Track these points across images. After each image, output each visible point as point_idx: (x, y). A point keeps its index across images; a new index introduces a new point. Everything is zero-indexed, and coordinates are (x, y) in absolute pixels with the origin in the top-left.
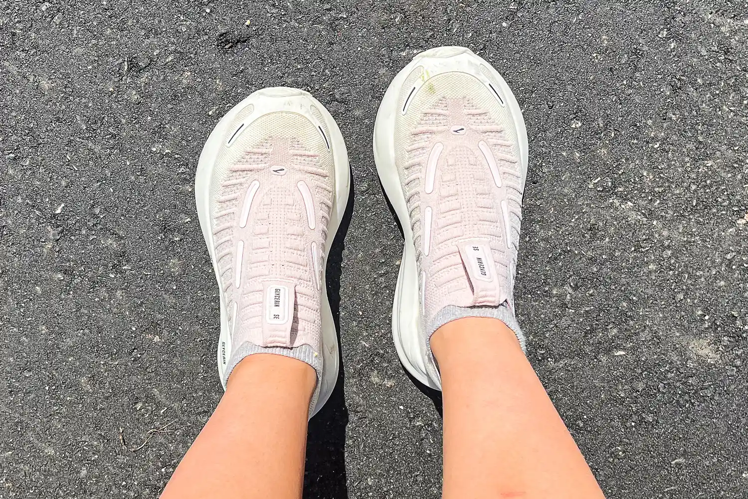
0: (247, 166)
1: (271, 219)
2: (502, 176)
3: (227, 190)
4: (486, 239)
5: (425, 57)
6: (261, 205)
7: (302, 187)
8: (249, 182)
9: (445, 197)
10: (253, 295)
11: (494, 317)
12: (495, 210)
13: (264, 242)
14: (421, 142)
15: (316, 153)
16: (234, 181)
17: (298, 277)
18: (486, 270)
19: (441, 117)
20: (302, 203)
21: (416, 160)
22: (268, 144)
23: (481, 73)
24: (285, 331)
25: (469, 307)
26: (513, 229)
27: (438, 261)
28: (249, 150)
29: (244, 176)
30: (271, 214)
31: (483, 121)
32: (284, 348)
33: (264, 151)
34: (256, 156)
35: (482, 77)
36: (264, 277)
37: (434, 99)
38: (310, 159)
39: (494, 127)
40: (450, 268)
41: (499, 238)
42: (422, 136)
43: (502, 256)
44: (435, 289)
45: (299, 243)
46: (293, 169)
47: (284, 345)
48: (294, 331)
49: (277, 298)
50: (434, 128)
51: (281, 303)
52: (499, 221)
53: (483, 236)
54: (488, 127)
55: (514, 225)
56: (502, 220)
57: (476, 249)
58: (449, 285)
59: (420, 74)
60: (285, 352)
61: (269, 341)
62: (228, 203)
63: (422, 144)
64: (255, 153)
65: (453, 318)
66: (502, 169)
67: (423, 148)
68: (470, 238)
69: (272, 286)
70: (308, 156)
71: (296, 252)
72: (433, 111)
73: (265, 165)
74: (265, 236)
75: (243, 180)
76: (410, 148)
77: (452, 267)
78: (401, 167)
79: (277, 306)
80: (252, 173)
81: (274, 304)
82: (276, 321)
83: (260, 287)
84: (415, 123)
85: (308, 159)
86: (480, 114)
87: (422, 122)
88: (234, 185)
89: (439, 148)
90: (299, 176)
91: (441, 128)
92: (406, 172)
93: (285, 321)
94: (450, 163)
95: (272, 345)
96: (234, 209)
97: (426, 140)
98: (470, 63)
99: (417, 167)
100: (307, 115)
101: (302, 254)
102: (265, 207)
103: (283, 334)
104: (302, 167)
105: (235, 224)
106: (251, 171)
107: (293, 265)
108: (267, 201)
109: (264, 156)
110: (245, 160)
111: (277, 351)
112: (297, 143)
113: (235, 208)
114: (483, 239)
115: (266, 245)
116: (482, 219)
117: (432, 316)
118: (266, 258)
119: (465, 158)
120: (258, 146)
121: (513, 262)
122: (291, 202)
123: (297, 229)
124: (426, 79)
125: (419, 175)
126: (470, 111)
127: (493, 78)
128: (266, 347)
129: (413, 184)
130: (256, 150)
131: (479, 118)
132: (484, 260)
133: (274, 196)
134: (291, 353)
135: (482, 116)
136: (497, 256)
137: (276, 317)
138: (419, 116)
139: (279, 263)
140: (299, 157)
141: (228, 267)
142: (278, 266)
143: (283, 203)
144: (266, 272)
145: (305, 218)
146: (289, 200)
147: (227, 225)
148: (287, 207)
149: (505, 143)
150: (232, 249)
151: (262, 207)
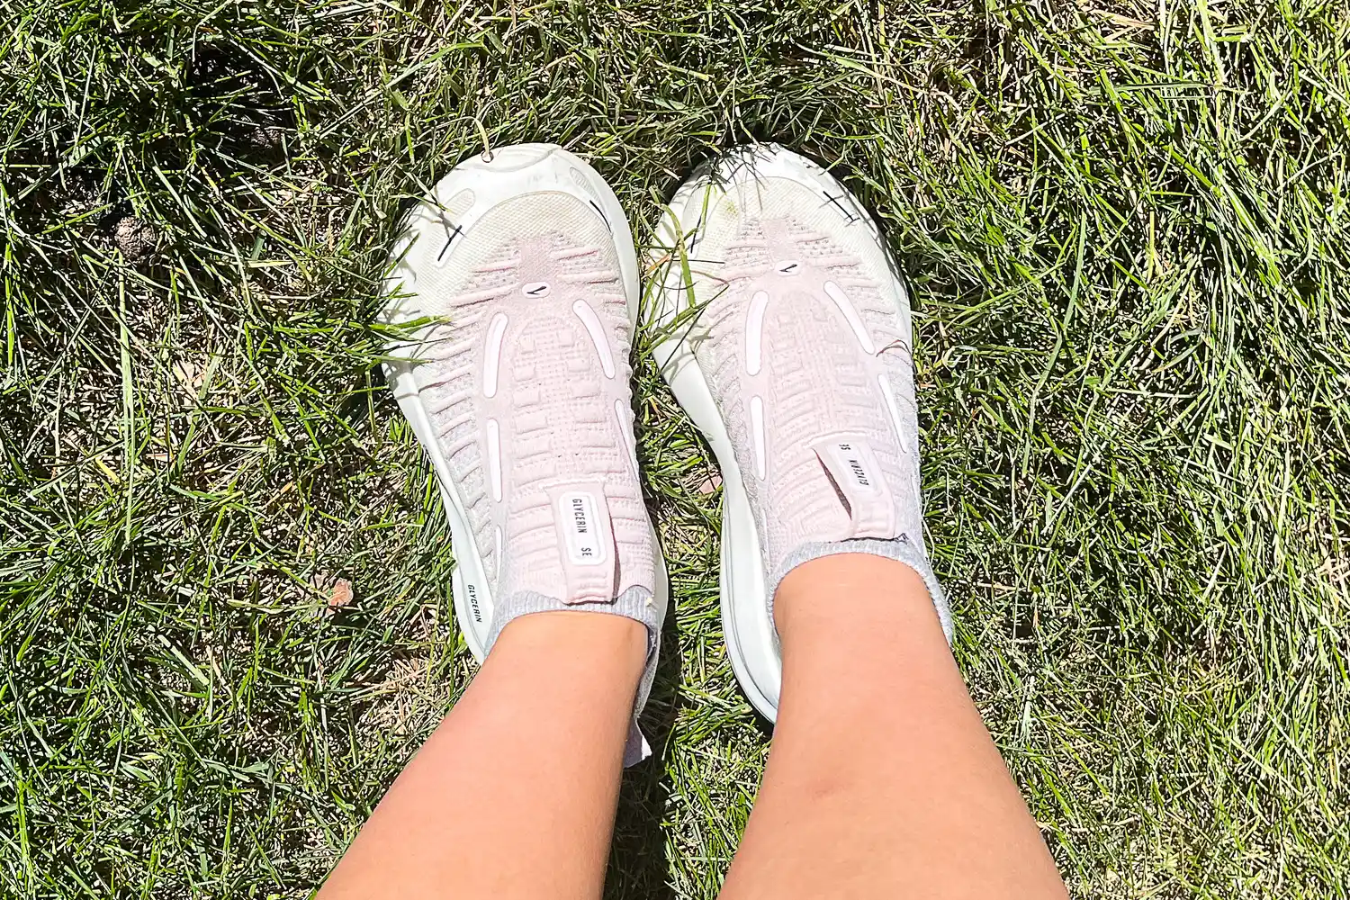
0: (483, 294)
1: (540, 376)
2: (872, 336)
4: (859, 434)
6: (518, 352)
7: (581, 309)
8: (487, 319)
9: (780, 376)
10: (531, 512)
13: (536, 418)
14: (732, 293)
15: (595, 247)
16: (461, 321)
17: (605, 469)
18: (867, 476)
20: (587, 338)
22: (512, 253)
24: (605, 576)
26: (906, 423)
28: (479, 268)
29: (477, 310)
30: (539, 366)
31: (823, 251)
32: (601, 603)
33: (506, 264)
34: (493, 276)
35: (810, 182)
36: (548, 479)
37: (739, 224)
38: (586, 259)
39: (844, 259)
40: (803, 486)
41: (883, 432)
42: (731, 285)
43: (894, 463)
45: (596, 409)
46: (562, 282)
47: (602, 599)
49: (580, 515)
50: (747, 270)
51: (589, 526)
52: (879, 406)
54: (833, 260)
55: (906, 417)
56: (884, 403)
57: (846, 448)
61: (576, 594)
62: (455, 358)
63: (732, 298)
64: (490, 272)
66: (872, 325)
67: (736, 304)
68: (834, 432)
69: (564, 497)
70: (583, 255)
71: (593, 426)
73: (512, 286)
74: (534, 408)
75: (475, 318)
77: (807, 485)
79: (582, 531)
80: (490, 302)
81: (576, 530)
82: (587, 560)
83: (544, 498)
85: (582, 260)
86: (817, 241)
88: (461, 328)
90: (574, 292)
91: (758, 269)
93: (603, 557)
94: (783, 322)
95: (582, 600)
96: (468, 367)
97: (738, 289)
100: (568, 190)
101: (604, 426)
102: (526, 356)
103: (600, 581)
104: (576, 277)
105: (475, 393)
106: (488, 300)
107: (594, 450)
108: (528, 345)
109: (508, 272)
110: (475, 285)
112: (559, 239)
113: (470, 365)
115: (542, 423)
118: (544, 446)
120: (493, 258)
122: (568, 341)
123: (587, 385)
125: (735, 349)
126: (800, 238)
128: (573, 604)
130: (491, 266)
131: (816, 246)
132: (860, 463)
133: (538, 335)
134: (614, 609)
135: (822, 243)
136: (885, 461)
137: (586, 552)
138: (721, 255)
139: (569, 452)
140: (567, 262)
141: (474, 464)
142: (568, 457)
143: (556, 345)
144: (550, 471)
145: (597, 363)
146: (566, 337)
147: (460, 394)
148: (564, 350)
149: (866, 282)
150: (477, 435)
151: (519, 356)
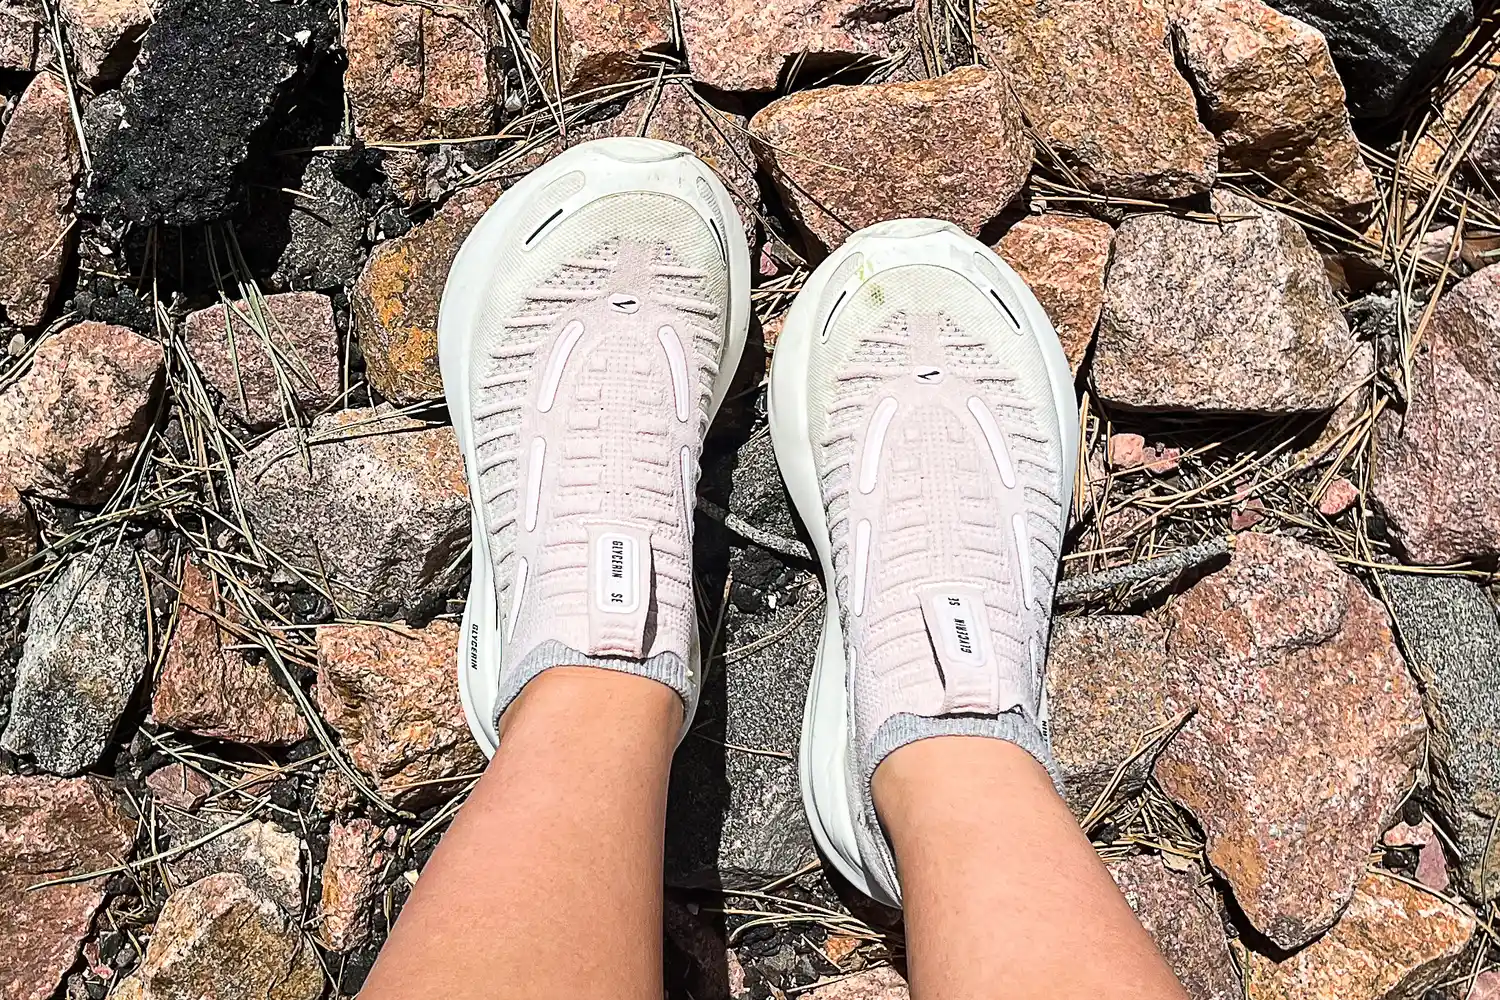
0: (563, 293)
1: (604, 400)
2: (1015, 466)
3: (514, 335)
4: (975, 586)
5: (867, 236)
6: (586, 369)
7: (668, 339)
8: (562, 323)
9: (895, 502)
10: (566, 549)
11: (995, 735)
12: (998, 532)
13: (591, 445)
14: (857, 393)
15: (701, 272)
16: (531, 320)
17: (656, 517)
18: (972, 642)
19: (895, 349)
20: (666, 369)
21: (845, 429)
22: (610, 252)
23: (974, 269)
24: (634, 628)
25: (940, 717)
26: (1038, 573)
27: (880, 625)
28: (569, 261)
29: (554, 310)
30: (605, 389)
31: (976, 360)
32: (629, 659)
33: (599, 264)
34: (583, 274)
35: (977, 277)
36: (590, 515)
37: (882, 314)
38: (689, 282)
39: (998, 373)
40: (903, 638)
41: (1005, 586)
42: (857, 383)
43: (1011, 623)
44: (874, 681)
45: (659, 450)
46: (653, 301)
47: (630, 655)
48: (651, 627)
49: (617, 559)
50: (880, 369)
51: (625, 572)
52: (1006, 553)
53: (972, 579)
54: (986, 372)
55: (1040, 565)
56: (1013, 549)
57: (955, 602)
58: (901, 673)
59: (856, 268)
60: (631, 666)
61: (599, 644)
62: (512, 361)
63: (856, 399)
64: (581, 269)
65: (913, 736)
66: (1019, 454)
67: (859, 407)
68: (944, 581)
69: (604, 536)
70: (686, 278)
71: (653, 467)
72: (879, 337)
73: (599, 292)
74: (591, 434)
75: (549, 319)
76: (833, 407)
77: (908, 638)
78: (817, 442)
79: (616, 576)
80: (570, 304)
81: (611, 573)
82: (616, 606)
83: (582, 535)
84: (845, 359)
85: (683, 282)
86: (970, 347)
87: (858, 357)
88: (530, 327)
89: (888, 408)
90: (664, 316)
91: (893, 369)
92: (825, 452)
93: (634, 607)
94: (909, 437)
95: (606, 653)
96: (525, 374)
97: (865, 390)
98: (954, 250)
99: (846, 443)
100: (689, 200)
101: (664, 470)
102: (593, 374)
103: (629, 633)
104: (670, 299)
105: (527, 404)
106: (570, 301)
107: (648, 493)
108: (599, 363)
109: (599, 274)
110: (559, 280)
111: (615, 664)
112: (665, 251)
113: (529, 372)
114: (972, 585)
115: (595, 452)
116: (970, 546)
117: (870, 736)
118: (593, 478)
119: (940, 427)
120: (588, 255)
121: (1037, 638)
122: (644, 368)
123: (654, 422)
124: (866, 277)
125: (850, 458)
126: (951, 341)
127: (1001, 278)
128: (595, 657)
129: (837, 476)
130: (585, 263)
131: (968, 353)
132: (968, 624)
133: (612, 354)
134: (642, 670)
135: (976, 350)
136: (1001, 620)
137: (617, 598)
138: (852, 344)
139: (620, 489)
140: (665, 280)
141: (508, 486)
142: (617, 495)
143: (630, 369)
144: (594, 506)
145: (670, 400)
146: (642, 364)
147: (507, 403)
148: (638, 377)
149: (1021, 404)
150: (519, 453)
151: (586, 374)
